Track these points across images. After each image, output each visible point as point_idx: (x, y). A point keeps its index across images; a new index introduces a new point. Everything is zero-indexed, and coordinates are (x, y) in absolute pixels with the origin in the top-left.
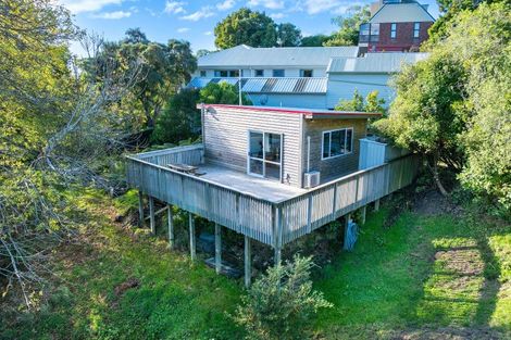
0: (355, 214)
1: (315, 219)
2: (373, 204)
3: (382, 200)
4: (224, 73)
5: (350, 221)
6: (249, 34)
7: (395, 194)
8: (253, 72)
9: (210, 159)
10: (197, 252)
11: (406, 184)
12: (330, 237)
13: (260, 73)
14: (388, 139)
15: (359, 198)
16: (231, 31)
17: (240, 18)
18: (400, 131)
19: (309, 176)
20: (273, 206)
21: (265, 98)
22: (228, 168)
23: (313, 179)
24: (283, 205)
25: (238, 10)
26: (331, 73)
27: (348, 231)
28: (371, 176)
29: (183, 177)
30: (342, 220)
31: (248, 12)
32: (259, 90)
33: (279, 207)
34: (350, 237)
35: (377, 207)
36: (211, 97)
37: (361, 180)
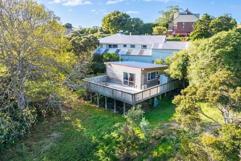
0: (157, 97)
1: (144, 98)
2: (164, 94)
3: (167, 93)
4: (110, 46)
5: (156, 99)
6: (119, 23)
7: (172, 91)
8: (122, 46)
9: (109, 80)
10: (108, 108)
11: (175, 88)
12: (150, 103)
13: (125, 46)
14: (168, 76)
15: (158, 92)
16: (110, 21)
17: (114, 15)
18: (172, 73)
19: (143, 86)
20: (132, 95)
21: (128, 57)
22: (116, 83)
23: (144, 87)
24: (134, 94)
25: (113, 12)
26: (153, 49)
27: (155, 102)
28: (162, 86)
29: (104, 87)
30: (153, 98)
31: (118, 13)
32: (125, 54)
33: (134, 95)
34: (156, 103)
35: (165, 95)
36: (107, 58)
37: (159, 88)
